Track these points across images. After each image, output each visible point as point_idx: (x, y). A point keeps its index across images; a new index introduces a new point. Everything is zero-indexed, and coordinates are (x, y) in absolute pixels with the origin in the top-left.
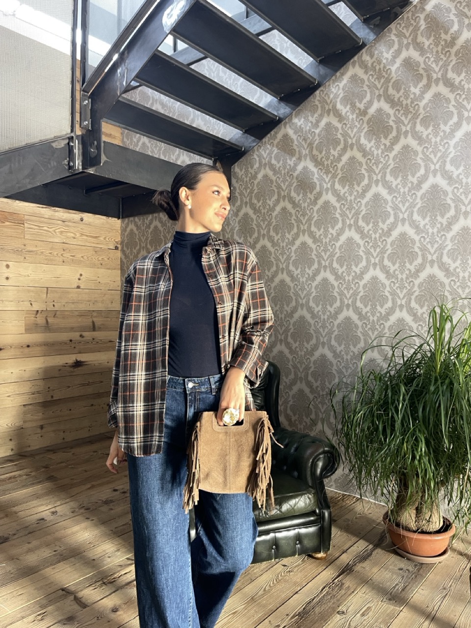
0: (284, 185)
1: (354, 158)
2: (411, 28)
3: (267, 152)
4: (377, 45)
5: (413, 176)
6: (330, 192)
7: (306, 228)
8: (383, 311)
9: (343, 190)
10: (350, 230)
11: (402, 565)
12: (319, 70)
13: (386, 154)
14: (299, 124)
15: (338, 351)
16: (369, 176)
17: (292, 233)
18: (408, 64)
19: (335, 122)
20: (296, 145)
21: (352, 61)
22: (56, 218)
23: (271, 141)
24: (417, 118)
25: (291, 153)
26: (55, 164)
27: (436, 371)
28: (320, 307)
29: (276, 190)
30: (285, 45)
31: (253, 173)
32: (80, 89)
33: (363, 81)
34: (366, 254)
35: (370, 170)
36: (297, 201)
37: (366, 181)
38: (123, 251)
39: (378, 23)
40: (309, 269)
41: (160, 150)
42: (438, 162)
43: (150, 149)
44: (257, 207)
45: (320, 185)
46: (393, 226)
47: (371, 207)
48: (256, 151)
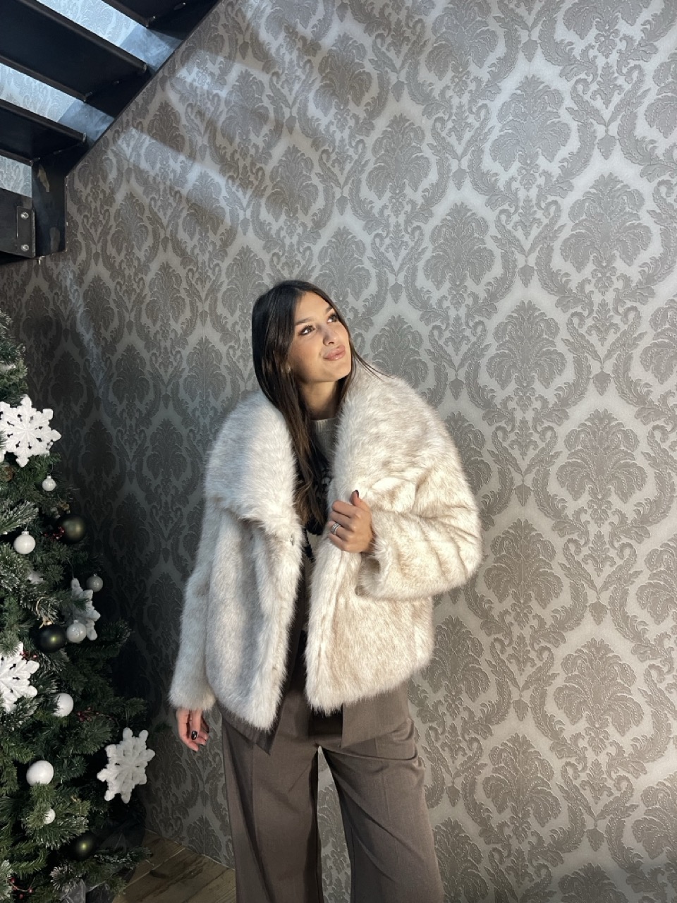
0: (165, 214)
1: (295, 150)
3: (132, 143)
5: (415, 188)
6: (251, 229)
7: (207, 309)
9: (276, 223)
13: (359, 138)
14: (189, 80)
16: (326, 190)
17: (182, 319)
19: (257, 72)
20: (185, 126)
23: (138, 119)
24: (420, 53)
25: (177, 144)
29: (150, 228)
31: (108, 191)
35: (328, 177)
36: (188, 250)
37: (320, 203)
42: (465, 153)
44: (117, 265)
45: (232, 212)
46: (377, 303)
47: (331, 259)
48: (111, 142)
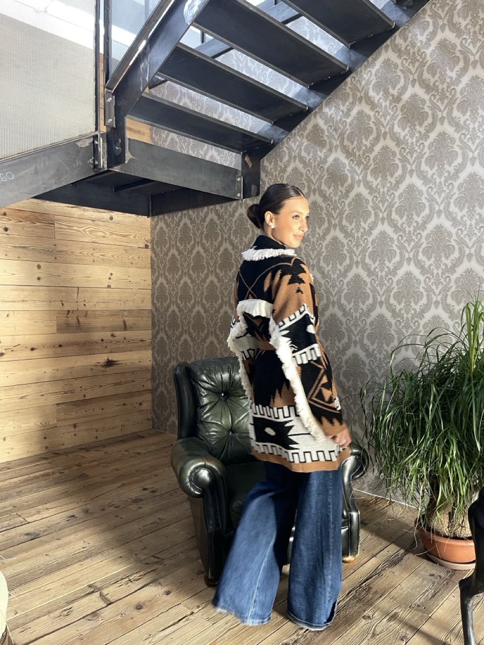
0: (315, 178)
1: (387, 147)
2: (447, 8)
3: (297, 144)
4: (411, 28)
5: (450, 165)
6: (362, 184)
7: (337, 222)
8: (418, 308)
9: (375, 182)
10: (383, 224)
11: (434, 572)
12: (350, 55)
13: (421, 142)
14: (330, 113)
15: (371, 350)
16: (403, 166)
17: (323, 228)
18: (444, 46)
19: (367, 110)
20: (326, 136)
21: (385, 44)
22: (87, 218)
23: (301, 132)
24: (454, 103)
25: (322, 144)
26: (80, 163)
27: (471, 370)
28: (352, 304)
29: (306, 184)
30: (315, 31)
31: (283, 166)
32: (104, 86)
33: (396, 66)
34: (399, 248)
35: (404, 160)
36: (327, 195)
37: (400, 172)
38: (153, 250)
39: (411, 4)
40: (341, 265)
41: (188, 145)
42: (476, 149)
43: (179, 145)
45: (352, 177)
46: (429, 218)
47: (405, 199)
48: (285, 143)
